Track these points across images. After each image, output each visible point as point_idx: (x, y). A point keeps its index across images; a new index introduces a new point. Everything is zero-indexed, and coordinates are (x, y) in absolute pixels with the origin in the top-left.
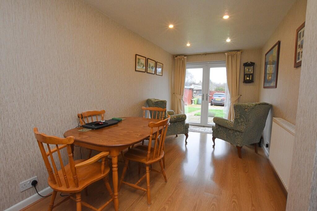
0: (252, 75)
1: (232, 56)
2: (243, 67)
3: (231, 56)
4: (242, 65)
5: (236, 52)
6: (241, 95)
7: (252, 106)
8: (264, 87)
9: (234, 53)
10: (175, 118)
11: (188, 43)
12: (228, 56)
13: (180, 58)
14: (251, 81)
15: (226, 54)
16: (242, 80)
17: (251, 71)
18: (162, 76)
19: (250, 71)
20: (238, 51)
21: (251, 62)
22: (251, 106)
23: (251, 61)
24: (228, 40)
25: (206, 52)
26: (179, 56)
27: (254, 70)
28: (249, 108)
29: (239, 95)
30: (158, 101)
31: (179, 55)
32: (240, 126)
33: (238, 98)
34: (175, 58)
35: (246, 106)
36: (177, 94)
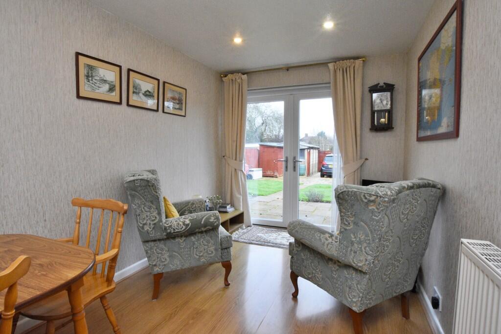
0: (390, 112)
1: (344, 71)
2: (369, 94)
3: (341, 69)
4: (367, 90)
5: (352, 60)
6: (366, 159)
7: (389, 193)
8: (420, 139)
9: (347, 63)
10: (188, 225)
11: (238, 35)
12: (335, 71)
13: (234, 79)
14: (387, 127)
15: (331, 66)
16: (368, 124)
17: (387, 104)
18: (185, 116)
19: (385, 102)
20: (356, 58)
21: (384, 83)
22: (386, 194)
23: (386, 82)
24: (329, 25)
25: (288, 64)
26: (232, 75)
27: (394, 101)
28: (379, 200)
29: (361, 158)
30: (134, 180)
31: (232, 72)
32: (355, 252)
33: (361, 166)
34: (224, 79)
35: (370, 195)
36: (229, 157)
